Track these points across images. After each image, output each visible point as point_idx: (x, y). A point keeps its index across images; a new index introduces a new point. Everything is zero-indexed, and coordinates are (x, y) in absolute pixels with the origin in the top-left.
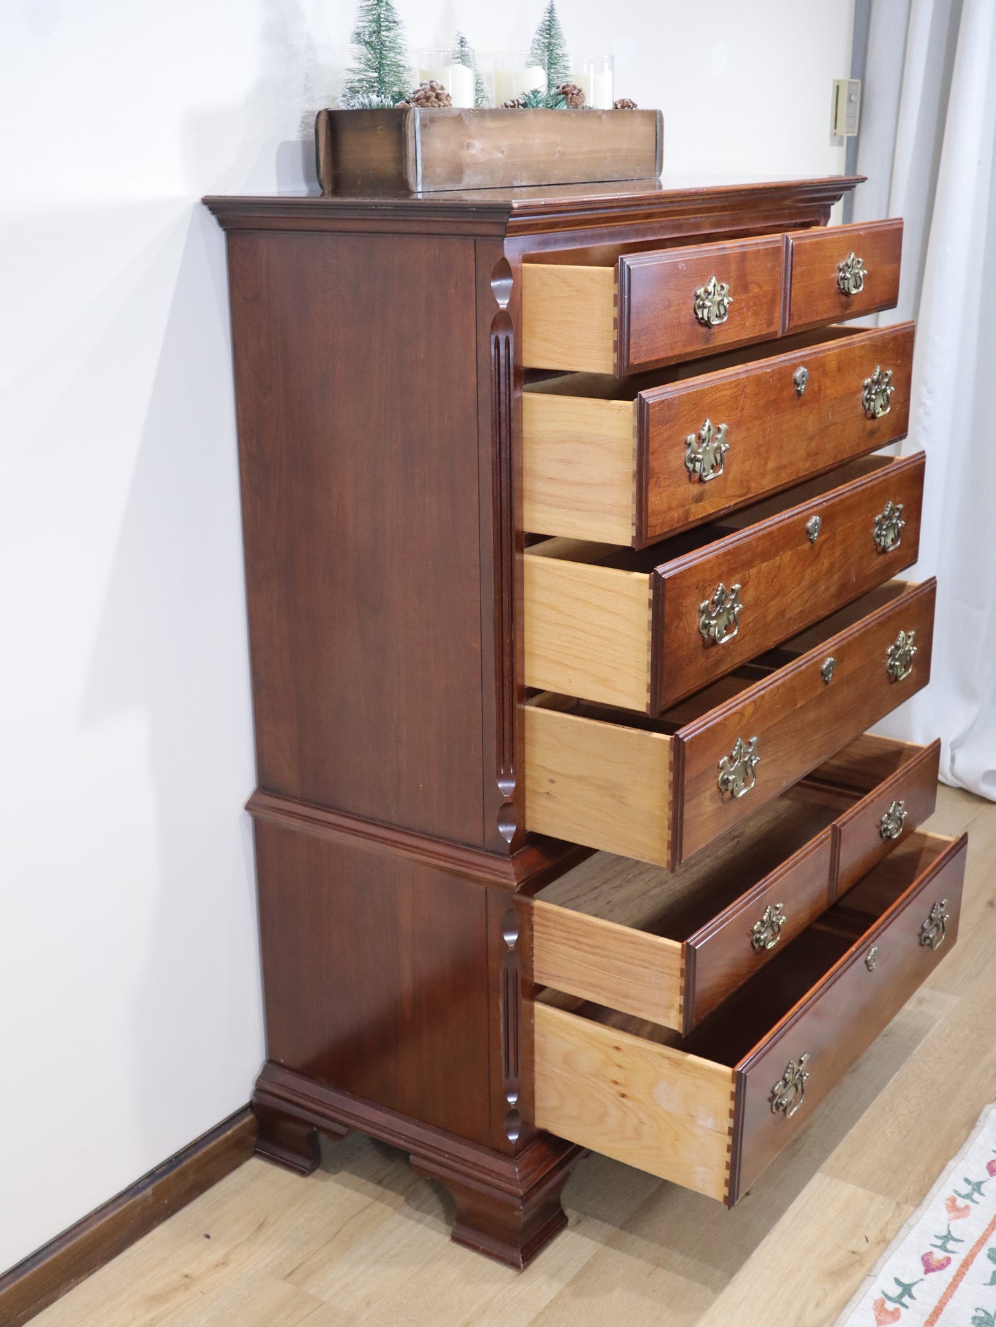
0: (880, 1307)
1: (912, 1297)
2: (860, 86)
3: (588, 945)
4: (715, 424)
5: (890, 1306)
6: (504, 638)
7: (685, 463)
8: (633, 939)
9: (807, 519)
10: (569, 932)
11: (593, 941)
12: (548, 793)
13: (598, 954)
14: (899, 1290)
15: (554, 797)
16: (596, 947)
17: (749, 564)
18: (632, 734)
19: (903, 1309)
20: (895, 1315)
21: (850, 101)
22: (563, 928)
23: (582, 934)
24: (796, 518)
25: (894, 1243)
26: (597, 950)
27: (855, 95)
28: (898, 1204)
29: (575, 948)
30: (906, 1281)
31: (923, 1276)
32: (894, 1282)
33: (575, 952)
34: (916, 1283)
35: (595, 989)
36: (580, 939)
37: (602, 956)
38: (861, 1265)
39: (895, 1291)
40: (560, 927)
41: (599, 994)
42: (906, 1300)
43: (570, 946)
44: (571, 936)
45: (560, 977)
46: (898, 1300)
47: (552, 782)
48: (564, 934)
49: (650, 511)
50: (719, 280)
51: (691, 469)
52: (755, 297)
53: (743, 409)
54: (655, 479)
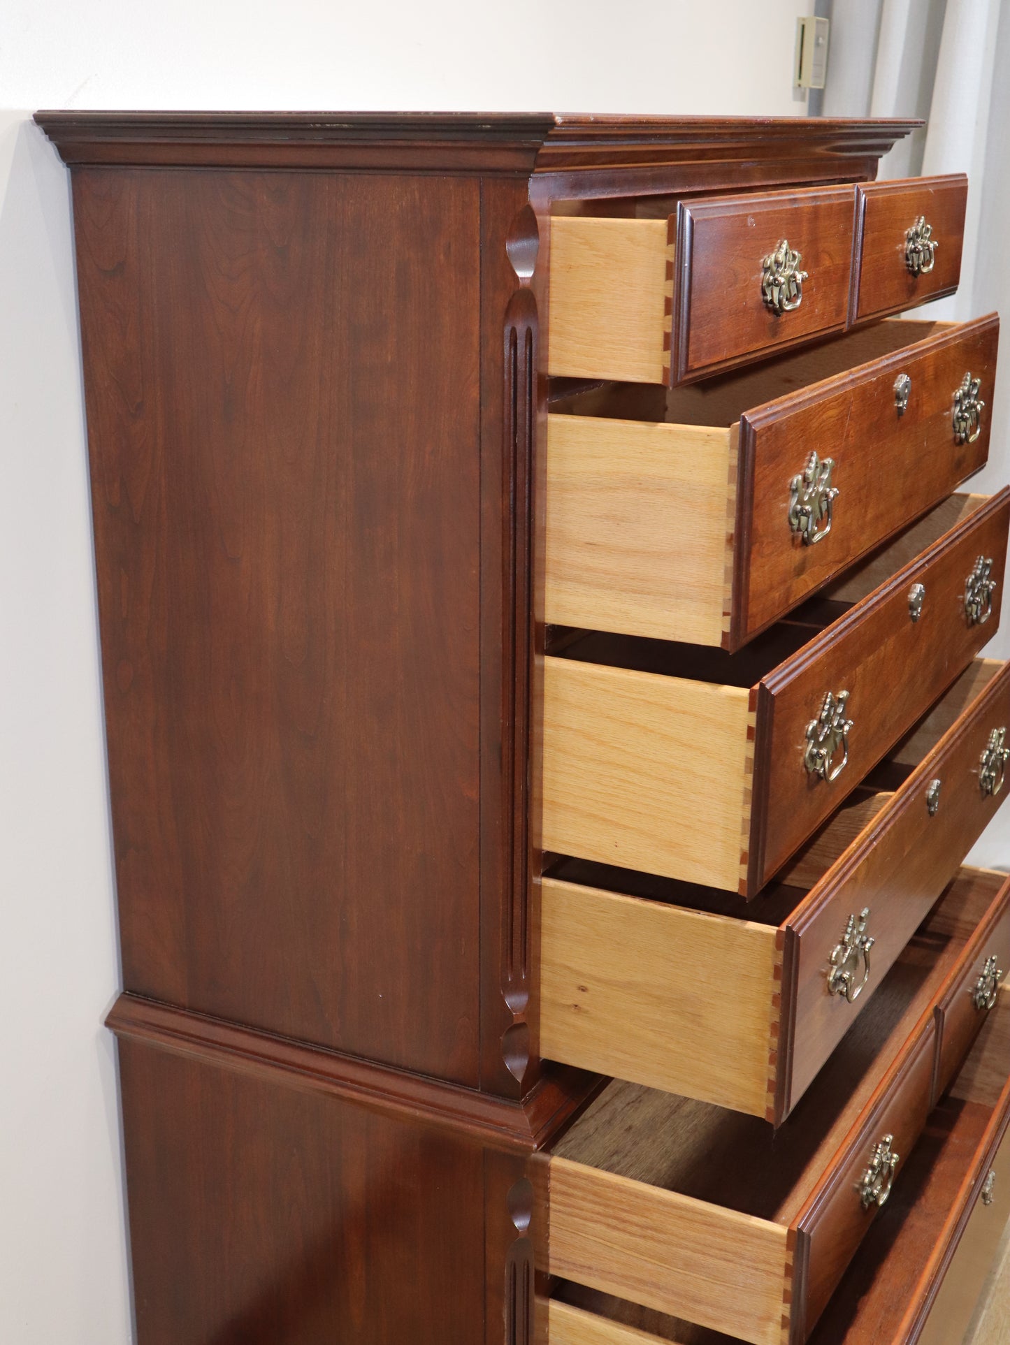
2: (827, 26)
3: (637, 1225)
4: (821, 458)
6: (517, 783)
7: (790, 519)
8: (709, 1219)
9: (908, 591)
10: (607, 1206)
11: (644, 1219)
12: (576, 1006)
13: (652, 1238)
15: (586, 1012)
16: (647, 1228)
17: (855, 661)
18: (714, 923)
21: (817, 44)
22: (597, 1199)
23: (628, 1208)
24: (900, 588)
26: (650, 1233)
29: (615, 1228)
33: (615, 1234)
35: (646, 1288)
36: (624, 1215)
37: (659, 1242)
40: (591, 1197)
41: (651, 1294)
43: (608, 1225)
44: (611, 1212)
45: (590, 1268)
47: (583, 989)
48: (598, 1208)
49: (751, 594)
50: (791, 246)
51: (795, 527)
52: (827, 272)
53: (848, 436)
54: (758, 544)
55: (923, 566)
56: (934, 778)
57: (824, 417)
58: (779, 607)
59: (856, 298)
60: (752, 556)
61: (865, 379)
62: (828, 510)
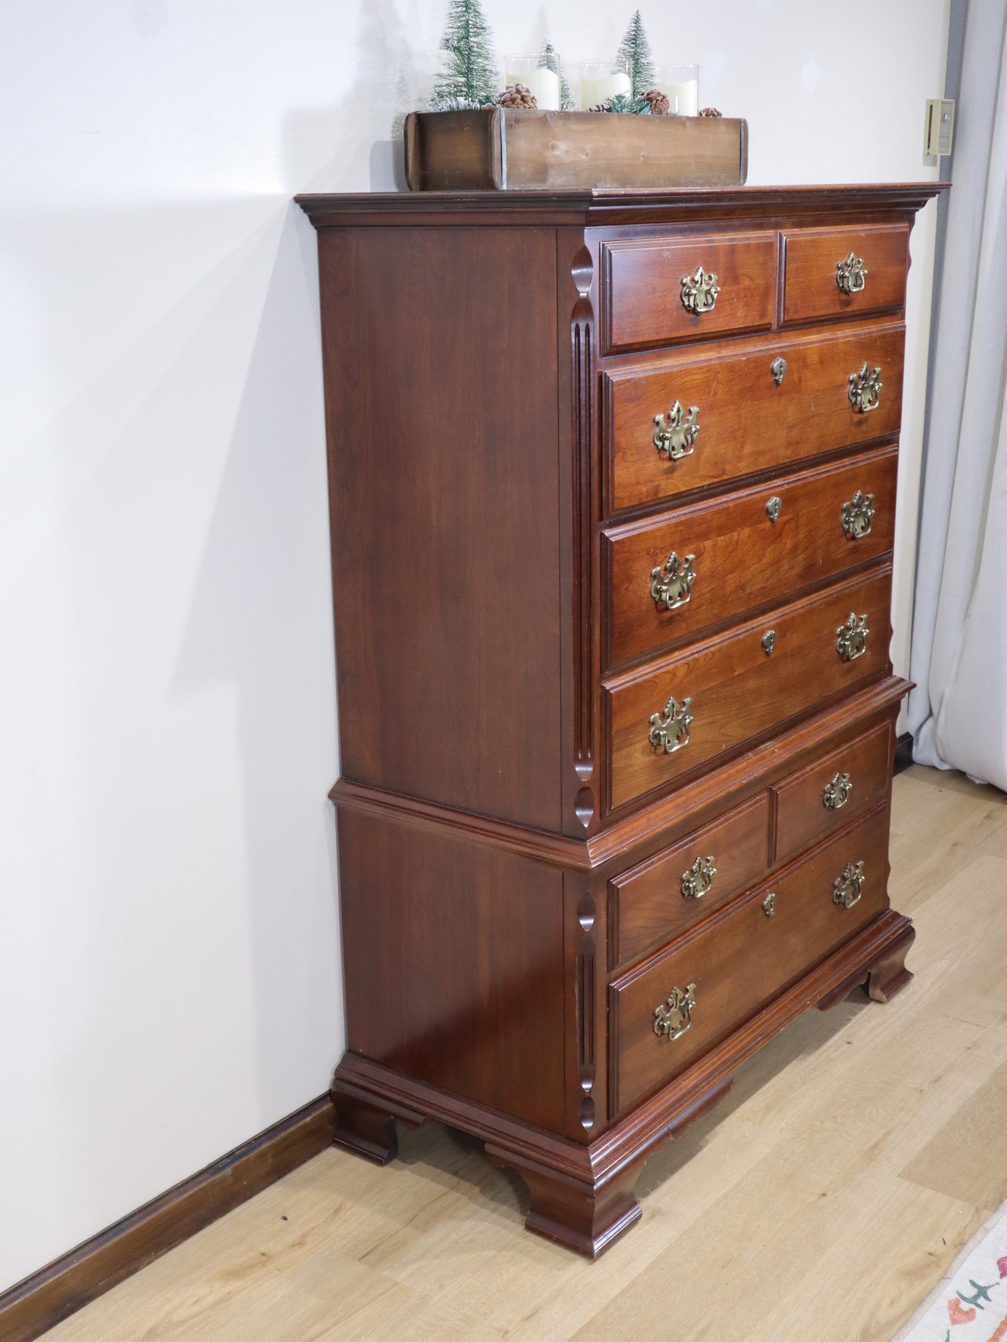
0: (954, 1307)
1: (987, 1298)
2: (953, 106)
4: (685, 406)
5: (965, 1306)
7: (654, 441)
9: (767, 499)
14: (974, 1291)
17: (704, 536)
19: (978, 1310)
20: (970, 1315)
21: (943, 120)
24: (754, 496)
25: (970, 1244)
27: (949, 115)
28: (977, 1209)
30: (981, 1283)
31: (999, 1280)
32: (969, 1283)
34: (993, 1286)
38: (938, 1266)
39: (971, 1292)
42: (981, 1301)
46: (973, 1301)
49: (616, 483)
50: (706, 270)
51: (660, 447)
52: (748, 289)
53: (715, 394)
54: (621, 453)
55: (782, 485)
56: (769, 628)
57: (688, 379)
58: (647, 497)
59: (782, 307)
60: (616, 460)
61: (734, 357)
62: (692, 441)
